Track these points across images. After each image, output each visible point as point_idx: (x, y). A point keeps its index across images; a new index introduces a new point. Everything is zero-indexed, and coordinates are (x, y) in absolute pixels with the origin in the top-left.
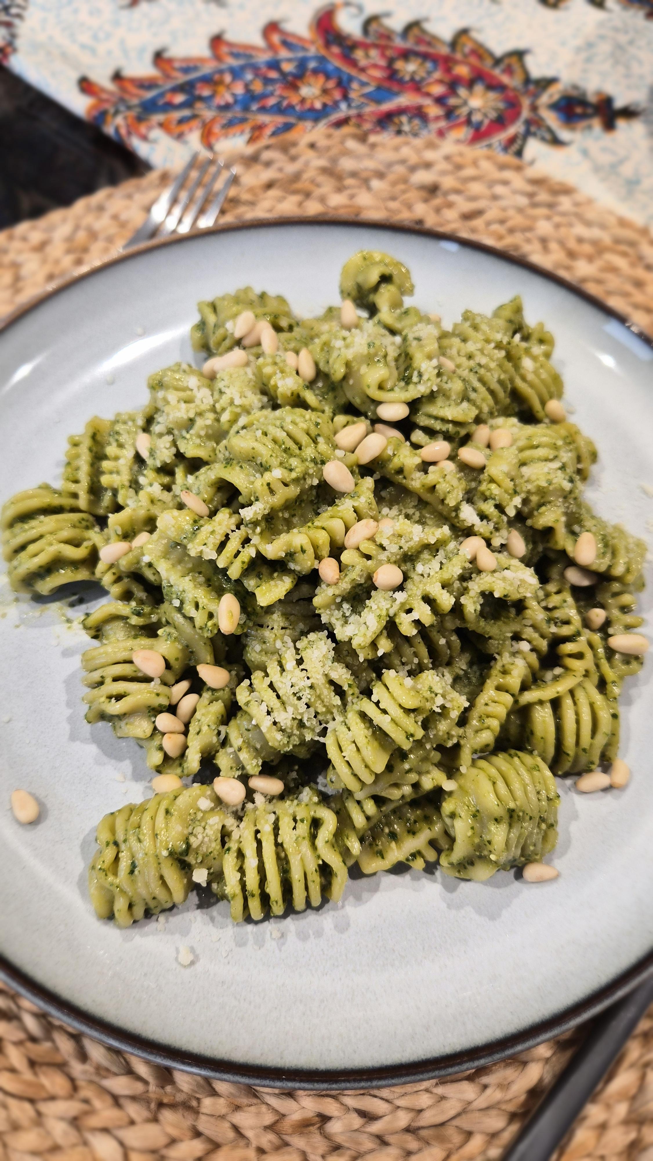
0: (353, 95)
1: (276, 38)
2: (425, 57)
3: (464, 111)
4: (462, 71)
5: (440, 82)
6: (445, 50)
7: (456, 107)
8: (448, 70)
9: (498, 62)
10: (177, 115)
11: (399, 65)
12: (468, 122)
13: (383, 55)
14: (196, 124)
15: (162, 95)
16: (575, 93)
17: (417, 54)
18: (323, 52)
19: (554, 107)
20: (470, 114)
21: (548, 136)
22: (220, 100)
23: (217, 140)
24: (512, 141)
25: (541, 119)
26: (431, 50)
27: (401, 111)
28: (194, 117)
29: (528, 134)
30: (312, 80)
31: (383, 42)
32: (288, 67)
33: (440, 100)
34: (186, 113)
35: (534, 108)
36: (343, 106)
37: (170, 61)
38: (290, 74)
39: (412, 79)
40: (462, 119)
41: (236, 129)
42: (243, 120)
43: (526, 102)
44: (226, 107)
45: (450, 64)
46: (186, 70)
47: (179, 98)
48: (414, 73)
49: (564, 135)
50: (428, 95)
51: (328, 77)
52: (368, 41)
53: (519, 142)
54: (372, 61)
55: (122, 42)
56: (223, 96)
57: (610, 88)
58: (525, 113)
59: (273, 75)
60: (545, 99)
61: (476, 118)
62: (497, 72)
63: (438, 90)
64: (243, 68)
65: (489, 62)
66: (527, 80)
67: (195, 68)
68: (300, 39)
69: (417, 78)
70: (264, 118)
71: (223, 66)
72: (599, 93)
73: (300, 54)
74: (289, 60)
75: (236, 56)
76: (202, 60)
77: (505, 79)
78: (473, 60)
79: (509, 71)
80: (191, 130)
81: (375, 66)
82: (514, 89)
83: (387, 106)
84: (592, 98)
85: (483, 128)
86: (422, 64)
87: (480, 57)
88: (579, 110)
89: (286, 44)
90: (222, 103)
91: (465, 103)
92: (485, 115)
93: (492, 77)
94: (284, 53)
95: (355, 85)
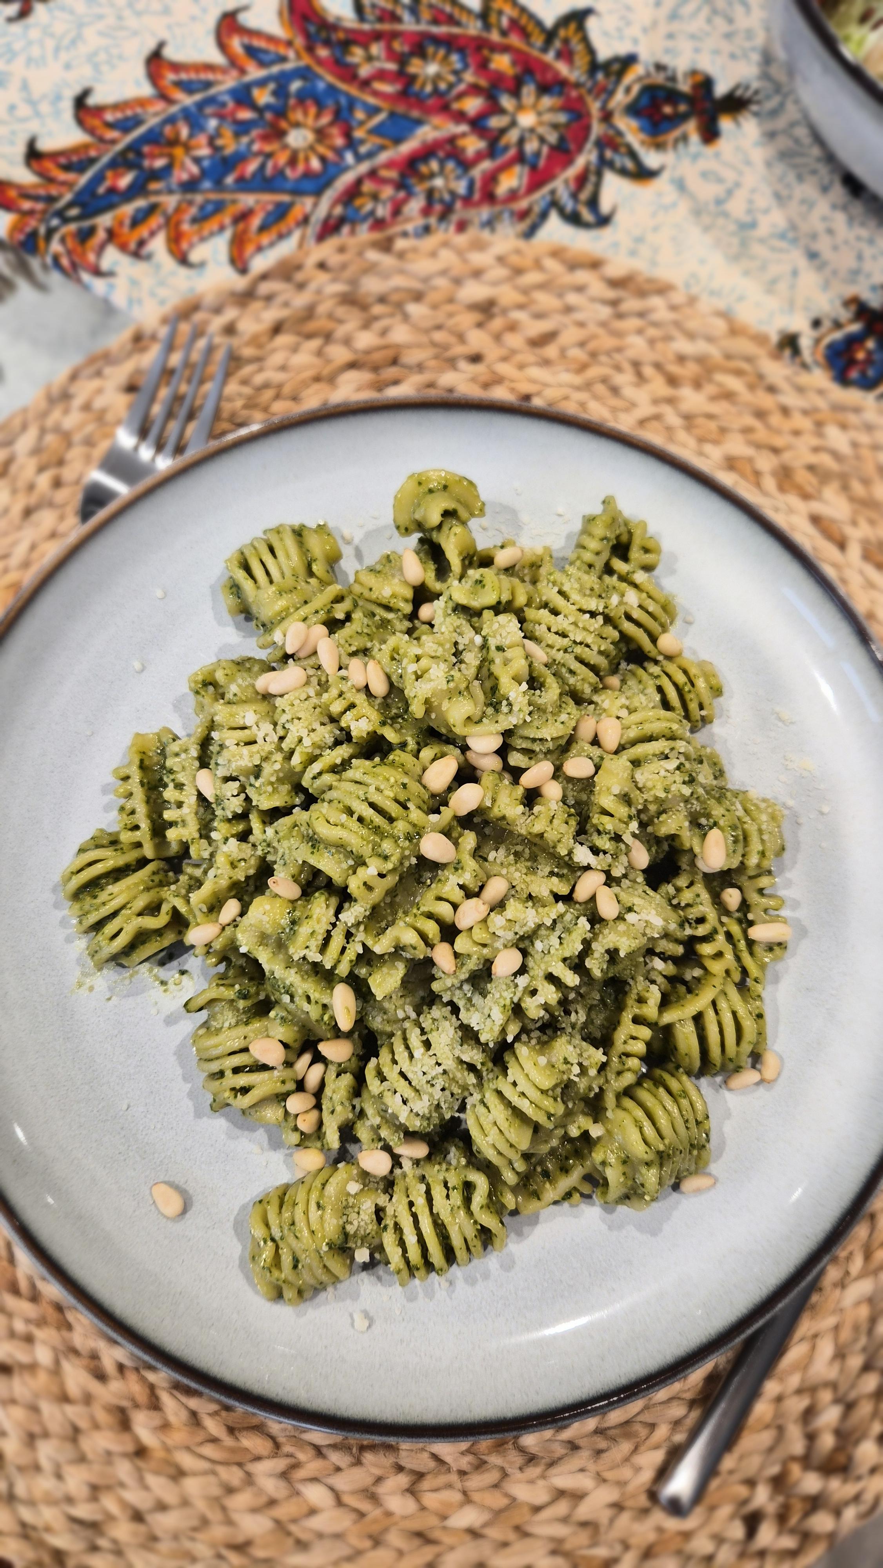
0: (359, 134)
1: (236, 44)
2: (450, 44)
3: (513, 136)
4: (502, 63)
5: (474, 89)
6: (474, 28)
7: (503, 131)
8: (483, 66)
9: (550, 35)
10: (128, 210)
11: (415, 66)
12: (520, 158)
13: (392, 55)
14: (156, 220)
15: (99, 178)
16: (659, 79)
17: (437, 41)
18: (306, 60)
19: (633, 110)
20: (521, 141)
21: (629, 165)
22: (180, 175)
23: (192, 246)
24: (581, 180)
25: (620, 134)
26: (455, 30)
27: (427, 152)
28: (153, 209)
29: (604, 163)
30: (298, 116)
31: (386, 27)
32: (263, 97)
33: (477, 124)
34: (141, 203)
35: (607, 117)
36: (349, 158)
37: (99, 110)
38: (268, 107)
39: (436, 91)
40: (512, 152)
41: (213, 225)
42: (219, 207)
43: (595, 107)
44: (190, 186)
45: (486, 52)
46: (125, 126)
47: (125, 181)
48: (438, 77)
49: (651, 159)
50: (460, 117)
51: (321, 108)
52: (366, 27)
53: (593, 178)
54: (378, 65)
55: (25, 86)
56: (183, 166)
57: (708, 65)
58: (597, 129)
59: (245, 115)
60: (620, 98)
61: (531, 147)
62: (549, 57)
63: (473, 105)
64: (201, 105)
65: (538, 40)
66: (594, 67)
67: (137, 122)
68: (271, 39)
69: (443, 86)
70: (248, 200)
71: (174, 109)
72: (694, 73)
73: (275, 69)
74: (262, 83)
75: (187, 87)
76: (141, 102)
77: (563, 69)
78: (515, 40)
79: (566, 54)
80: (153, 234)
81: (381, 75)
82: (577, 85)
83: (407, 147)
84: (684, 86)
85: (542, 163)
86: (445, 59)
87: (525, 34)
88: (667, 110)
89: (251, 52)
90: (185, 176)
91: (513, 124)
92: (542, 140)
93: (546, 67)
94: (255, 73)
95: (360, 115)
